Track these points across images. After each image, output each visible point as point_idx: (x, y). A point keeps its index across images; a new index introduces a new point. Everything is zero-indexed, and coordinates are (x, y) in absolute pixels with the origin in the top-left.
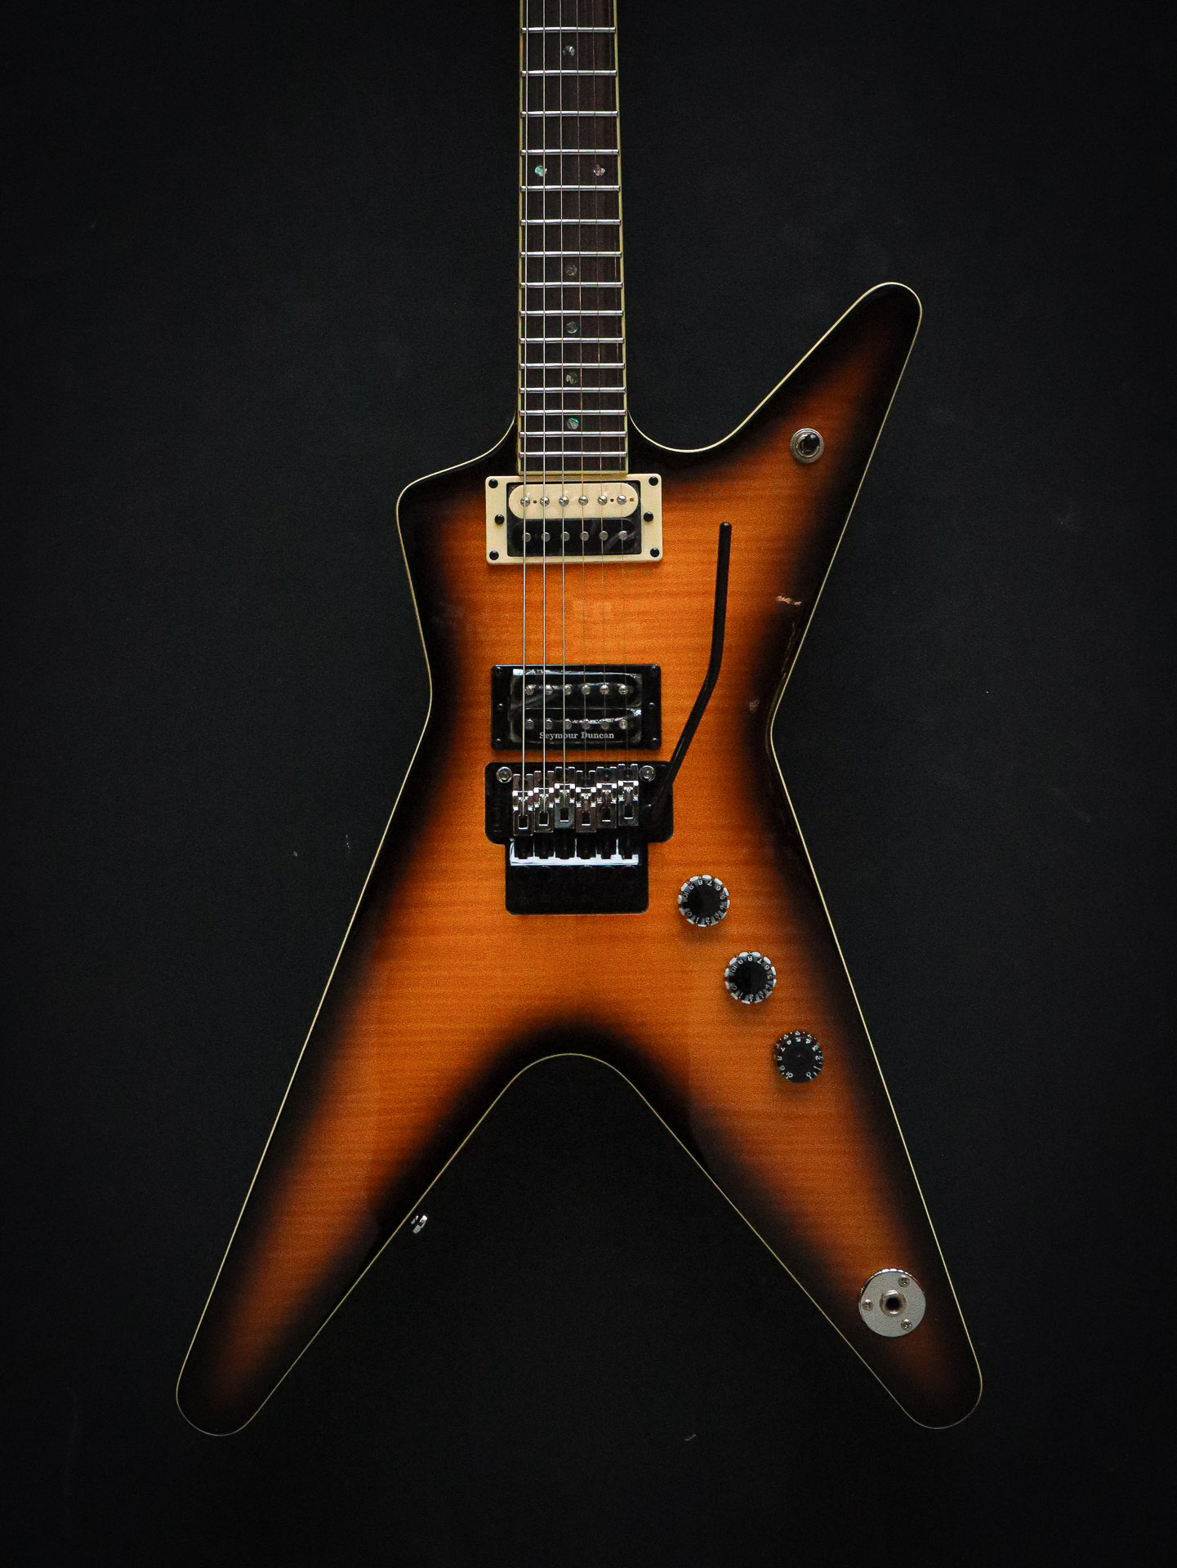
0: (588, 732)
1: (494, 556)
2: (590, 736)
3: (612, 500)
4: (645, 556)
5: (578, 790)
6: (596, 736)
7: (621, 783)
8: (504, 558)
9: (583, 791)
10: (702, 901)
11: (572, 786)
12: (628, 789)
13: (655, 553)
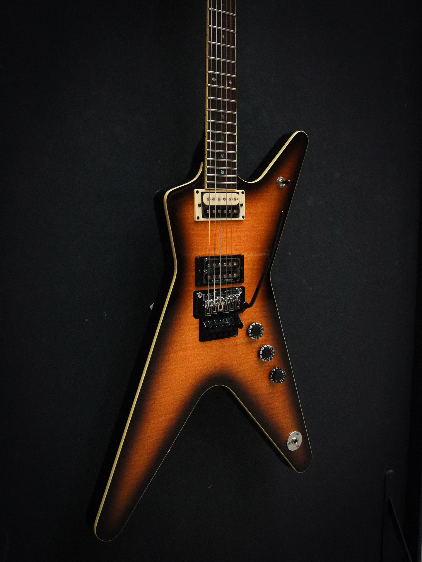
0: (226, 279)
1: (198, 218)
2: (226, 280)
3: (232, 199)
4: (240, 218)
5: (224, 299)
6: (228, 280)
7: (235, 295)
8: (201, 219)
9: (225, 299)
10: (256, 331)
11: (222, 298)
12: (237, 297)
13: (243, 217)
